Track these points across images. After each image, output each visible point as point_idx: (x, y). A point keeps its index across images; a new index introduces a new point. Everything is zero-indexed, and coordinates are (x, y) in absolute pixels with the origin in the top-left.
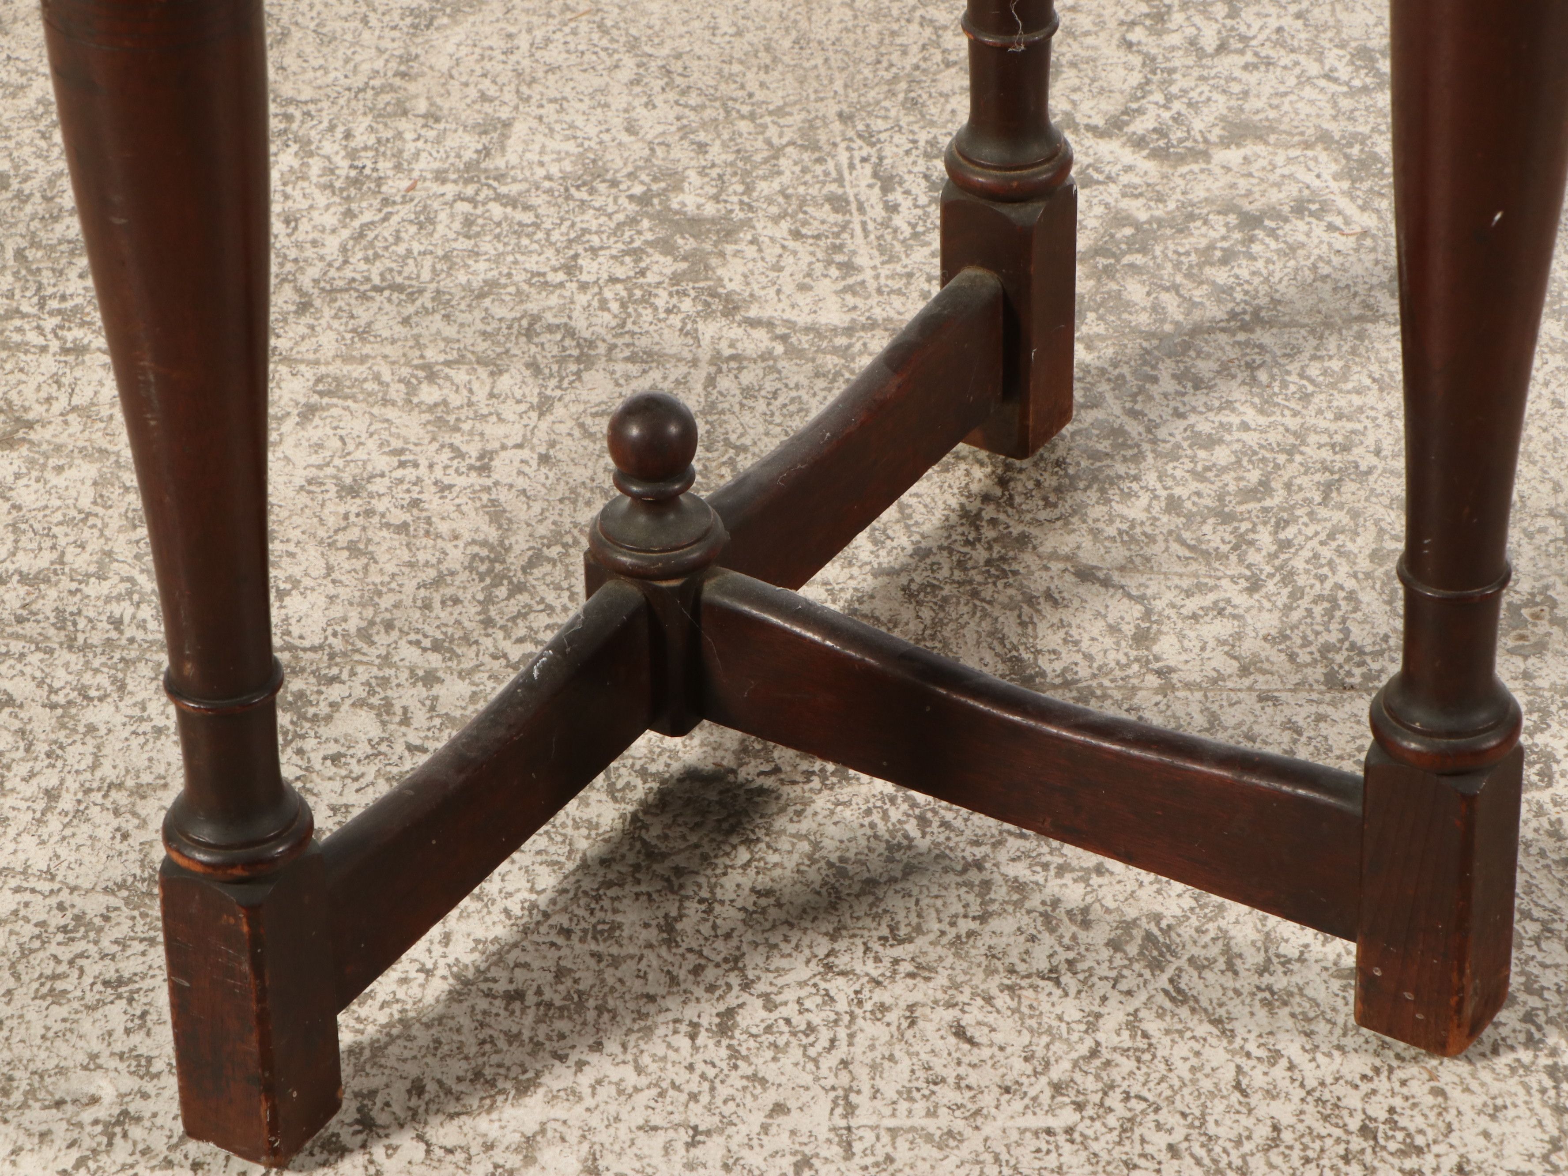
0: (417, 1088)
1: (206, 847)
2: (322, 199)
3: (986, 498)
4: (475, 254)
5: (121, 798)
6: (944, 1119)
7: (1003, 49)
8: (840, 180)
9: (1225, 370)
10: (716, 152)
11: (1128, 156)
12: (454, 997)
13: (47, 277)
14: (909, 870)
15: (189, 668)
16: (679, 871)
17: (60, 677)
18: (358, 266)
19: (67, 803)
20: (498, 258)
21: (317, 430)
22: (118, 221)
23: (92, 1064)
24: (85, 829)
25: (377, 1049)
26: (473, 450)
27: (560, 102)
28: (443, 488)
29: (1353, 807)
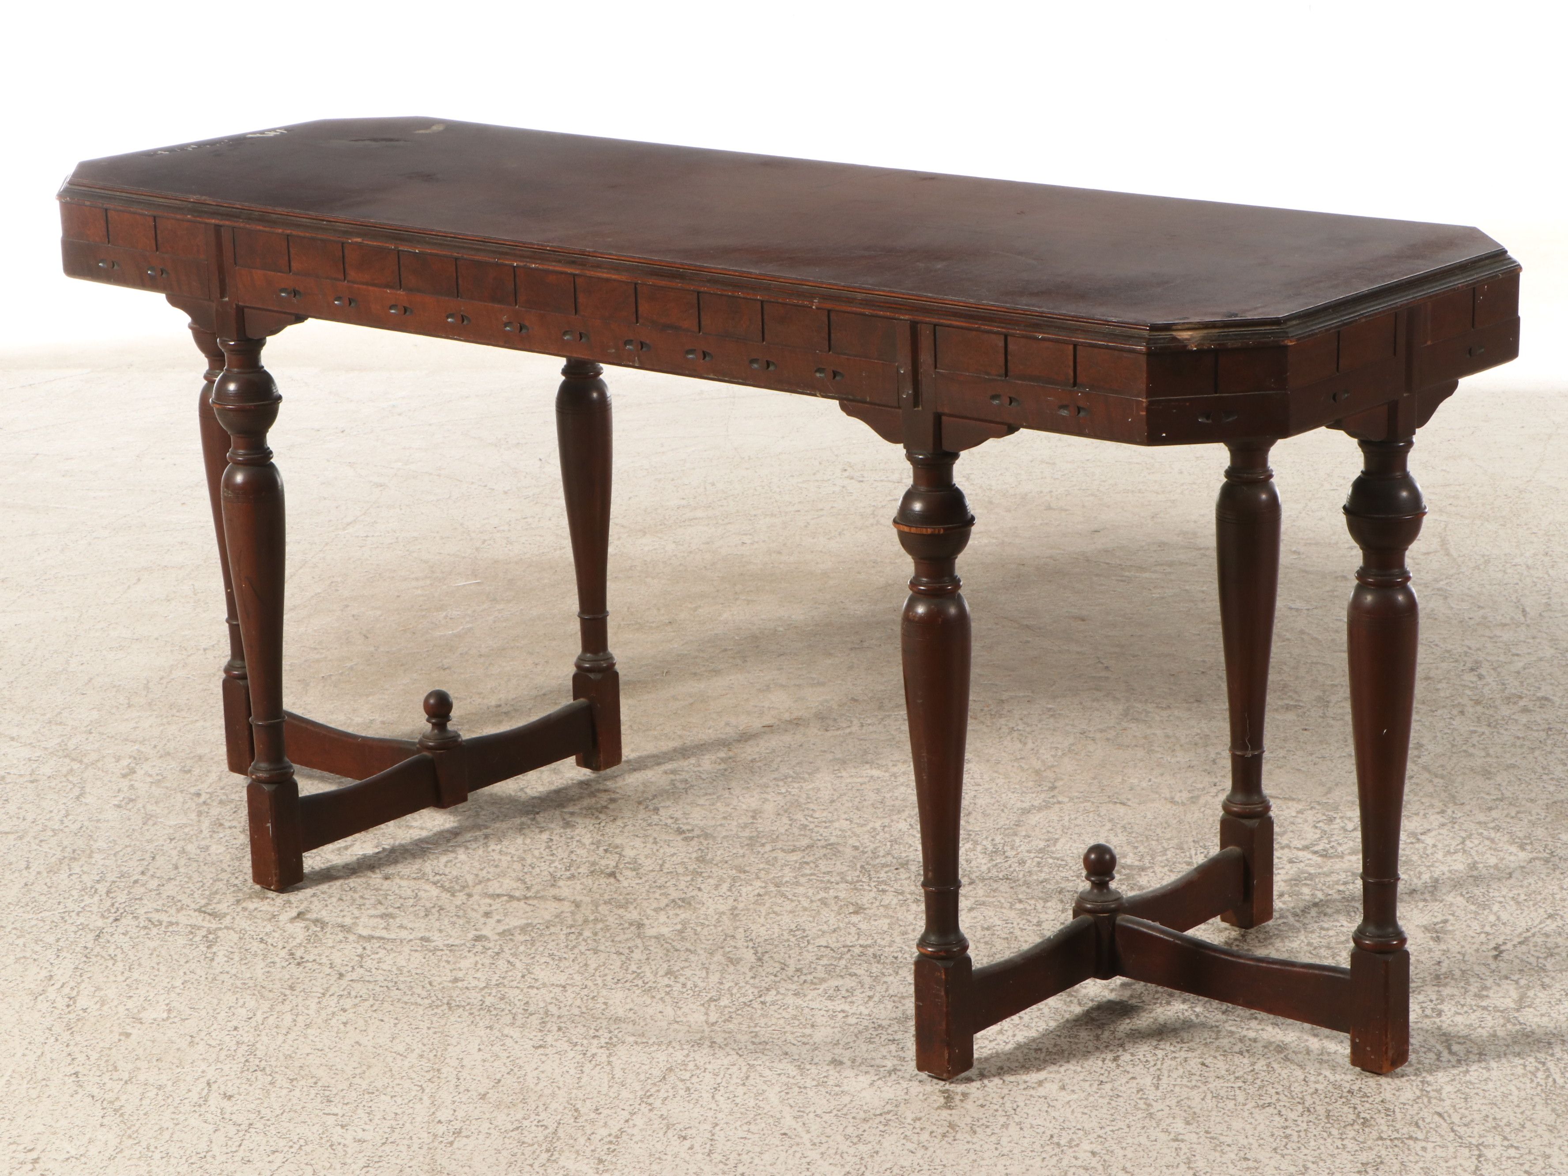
0: (1001, 1068)
1: (932, 945)
2: (981, 856)
3: (1236, 940)
4: (1041, 871)
5: (896, 999)
6: (1194, 1083)
7: (1243, 756)
8: (1191, 857)
9: (1338, 912)
10: (1141, 848)
11: (1310, 856)
12: (1015, 1048)
13: (872, 873)
14: (1190, 1027)
15: (930, 874)
16: (1103, 1024)
17: (874, 970)
18: (994, 873)
19: (876, 999)
20: (1050, 873)
21: (974, 914)
22: (920, 701)
23: (884, 1057)
24: (882, 1006)
25: (987, 1059)
26: (1035, 921)
27: (1080, 835)
28: (1022, 930)
29: (1348, 977)
